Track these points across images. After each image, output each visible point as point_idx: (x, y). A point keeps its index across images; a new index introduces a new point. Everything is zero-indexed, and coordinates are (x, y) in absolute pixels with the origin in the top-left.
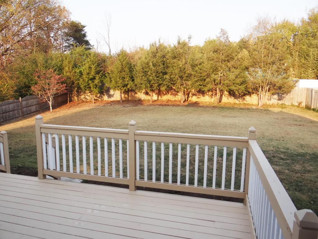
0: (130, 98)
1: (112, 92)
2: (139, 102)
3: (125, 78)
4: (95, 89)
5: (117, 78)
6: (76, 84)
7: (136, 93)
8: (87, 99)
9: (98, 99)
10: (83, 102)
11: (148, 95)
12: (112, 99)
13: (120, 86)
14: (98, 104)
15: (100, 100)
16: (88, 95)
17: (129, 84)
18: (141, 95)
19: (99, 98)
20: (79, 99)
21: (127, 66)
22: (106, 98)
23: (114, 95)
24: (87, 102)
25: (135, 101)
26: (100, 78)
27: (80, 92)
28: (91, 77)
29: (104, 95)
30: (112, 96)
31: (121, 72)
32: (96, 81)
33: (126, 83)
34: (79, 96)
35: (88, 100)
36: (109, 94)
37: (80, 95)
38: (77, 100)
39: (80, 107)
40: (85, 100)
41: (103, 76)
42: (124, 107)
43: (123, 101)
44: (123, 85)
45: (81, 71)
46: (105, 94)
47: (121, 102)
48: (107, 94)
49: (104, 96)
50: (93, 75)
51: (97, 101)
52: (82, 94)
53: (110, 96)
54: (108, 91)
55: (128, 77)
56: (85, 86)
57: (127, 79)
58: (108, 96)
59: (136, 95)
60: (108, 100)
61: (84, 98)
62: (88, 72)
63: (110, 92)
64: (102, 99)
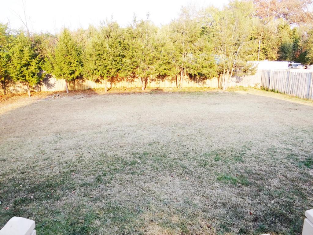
0: (76, 87)
1: (52, 80)
2: (90, 91)
3: (71, 63)
4: (31, 78)
5: (62, 63)
6: (2, 72)
7: (83, 81)
8: (18, 91)
9: (34, 90)
10: (13, 95)
11: (98, 82)
12: (53, 90)
13: (67, 73)
14: (36, 97)
15: (36, 91)
16: (19, 86)
17: (78, 70)
18: (90, 83)
19: (34, 88)
20: (6, 92)
21: (74, 48)
22: (44, 88)
23: (55, 85)
24: (19, 95)
25: (85, 90)
26: (37, 64)
27: (8, 83)
28: (24, 62)
29: (41, 84)
30: (53, 86)
31: (66, 55)
32: (33, 68)
33: (74, 69)
34: (6, 88)
35: (20, 93)
36: (48, 83)
37: (8, 87)
38: (4, 93)
39: (12, 102)
40: (15, 93)
41: (40, 61)
42: (75, 98)
43: (69, 91)
44: (70, 72)
45: (8, 55)
46: (43, 83)
47: (68, 92)
48: (45, 84)
49: (41, 86)
50: (27, 61)
51: (34, 93)
52: (10, 85)
53: (49, 86)
54: (46, 79)
55: (75, 62)
56: (18, 75)
57: (75, 65)
58: (48, 86)
59: (83, 83)
60: (47, 90)
61: (13, 90)
62: (19, 56)
63: (49, 81)
64: (39, 90)
